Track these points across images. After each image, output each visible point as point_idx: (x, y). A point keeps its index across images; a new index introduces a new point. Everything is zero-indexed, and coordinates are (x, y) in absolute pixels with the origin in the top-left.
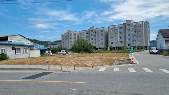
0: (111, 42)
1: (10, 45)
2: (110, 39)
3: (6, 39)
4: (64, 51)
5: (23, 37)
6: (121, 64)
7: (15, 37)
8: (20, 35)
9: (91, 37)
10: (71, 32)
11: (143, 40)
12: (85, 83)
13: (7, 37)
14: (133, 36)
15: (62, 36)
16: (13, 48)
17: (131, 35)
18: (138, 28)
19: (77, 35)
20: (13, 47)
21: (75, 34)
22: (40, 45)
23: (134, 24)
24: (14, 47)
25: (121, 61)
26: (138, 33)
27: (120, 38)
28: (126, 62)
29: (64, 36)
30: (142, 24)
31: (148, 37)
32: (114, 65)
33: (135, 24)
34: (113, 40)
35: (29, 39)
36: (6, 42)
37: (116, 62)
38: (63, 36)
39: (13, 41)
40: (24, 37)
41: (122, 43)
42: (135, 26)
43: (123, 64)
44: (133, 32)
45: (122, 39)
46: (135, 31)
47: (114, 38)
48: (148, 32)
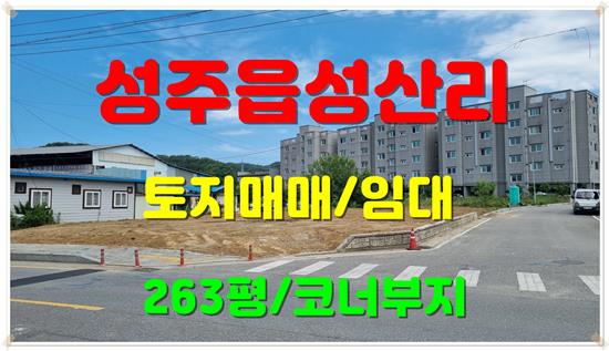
0: (449, 165)
1: (66, 179)
2: (445, 155)
3: (85, 158)
5: (141, 151)
6: (370, 248)
7: (114, 151)
8: (131, 145)
9: (379, 149)
10: (311, 135)
11: (570, 160)
13: (90, 152)
14: (533, 146)
15: (282, 148)
16: (76, 190)
17: (525, 140)
18: (551, 114)
20: (74, 186)
21: (324, 141)
23: (532, 101)
24: (79, 187)
25: (367, 240)
26: (550, 133)
27: (483, 154)
29: (287, 147)
30: (567, 102)
31: (591, 148)
33: (539, 99)
34: (457, 160)
36: (84, 171)
37: (349, 242)
38: (285, 147)
39: (108, 166)
41: (489, 169)
42: (539, 107)
44: (533, 132)
45: (491, 158)
46: (540, 127)
47: (459, 154)
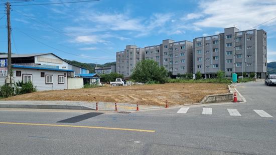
0: (198, 64)
1: (38, 70)
3: (31, 60)
4: (121, 79)
5: (57, 56)
6: (215, 102)
7: (44, 57)
8: (52, 54)
9: (164, 57)
10: (132, 50)
12: (155, 133)
13: (33, 57)
14: (237, 55)
15: (117, 56)
16: (43, 75)
18: (246, 41)
19: (141, 53)
20: (41, 73)
21: (138, 53)
22: (83, 70)
23: (238, 34)
24: (44, 73)
25: (214, 98)
27: (214, 59)
28: (224, 98)
29: (120, 56)
31: (264, 56)
32: (203, 103)
34: (202, 62)
35: (65, 61)
36: (32, 65)
37: (207, 99)
39: (42, 64)
40: (59, 58)
42: (241, 38)
43: (219, 102)
44: (238, 49)
46: (241, 47)
47: (203, 59)
48: (264, 48)
